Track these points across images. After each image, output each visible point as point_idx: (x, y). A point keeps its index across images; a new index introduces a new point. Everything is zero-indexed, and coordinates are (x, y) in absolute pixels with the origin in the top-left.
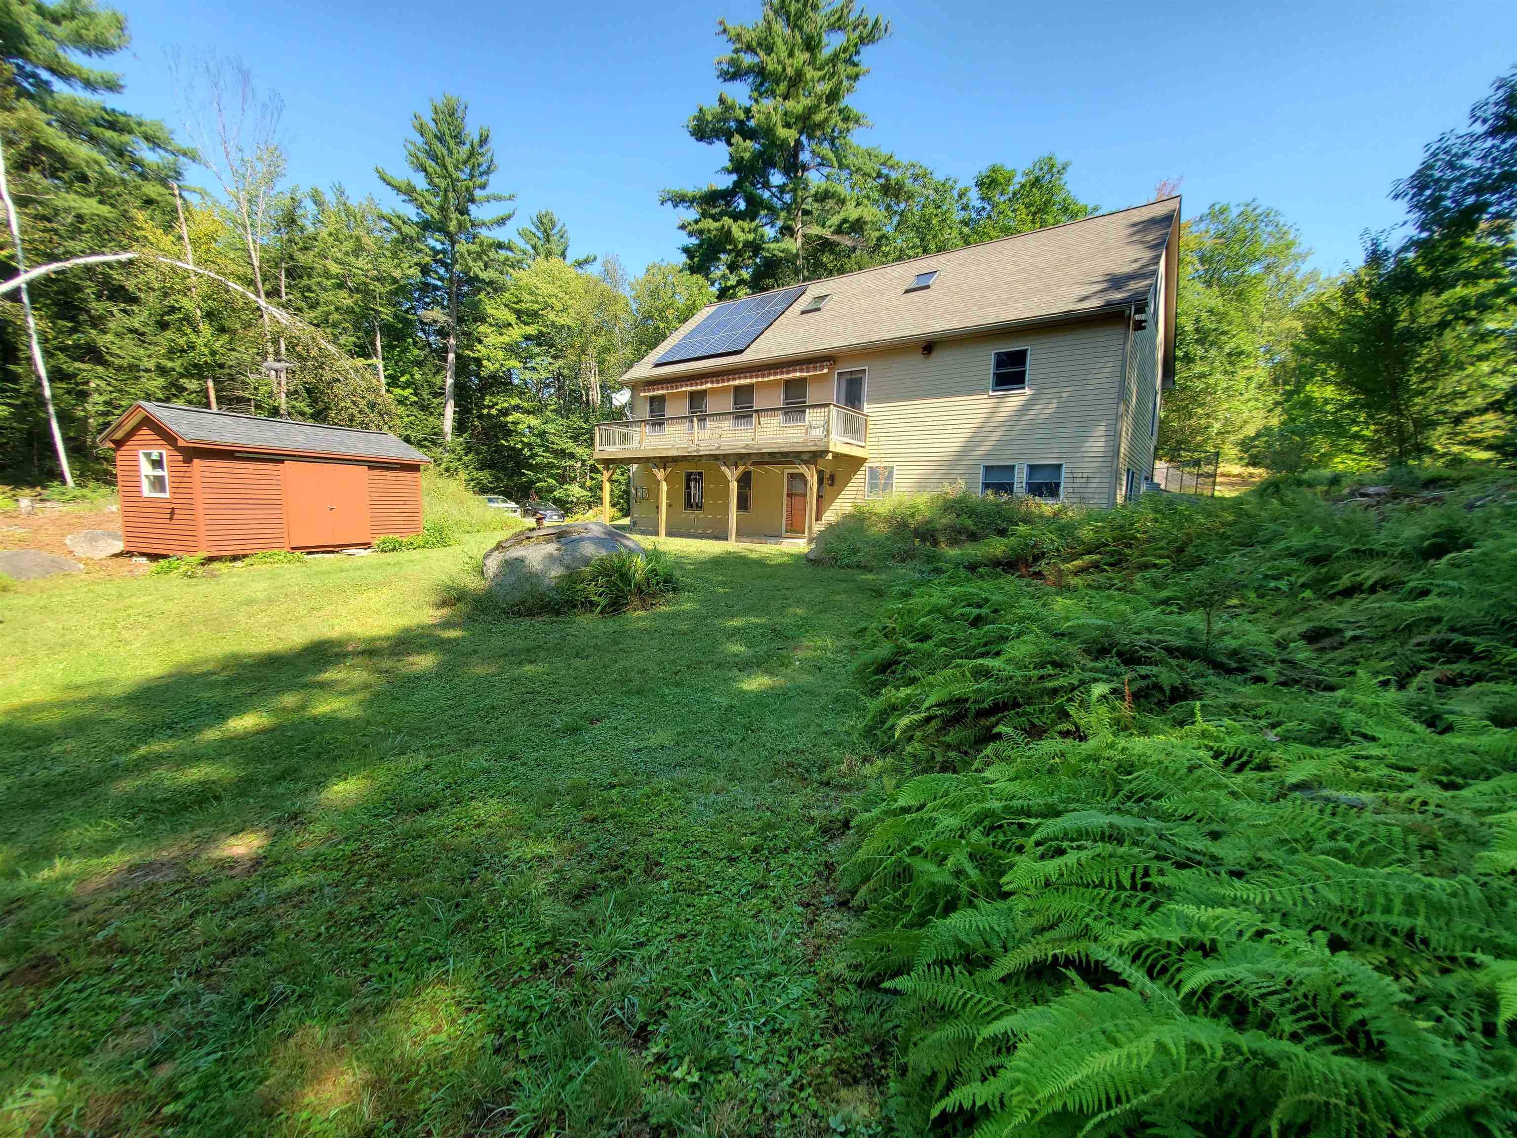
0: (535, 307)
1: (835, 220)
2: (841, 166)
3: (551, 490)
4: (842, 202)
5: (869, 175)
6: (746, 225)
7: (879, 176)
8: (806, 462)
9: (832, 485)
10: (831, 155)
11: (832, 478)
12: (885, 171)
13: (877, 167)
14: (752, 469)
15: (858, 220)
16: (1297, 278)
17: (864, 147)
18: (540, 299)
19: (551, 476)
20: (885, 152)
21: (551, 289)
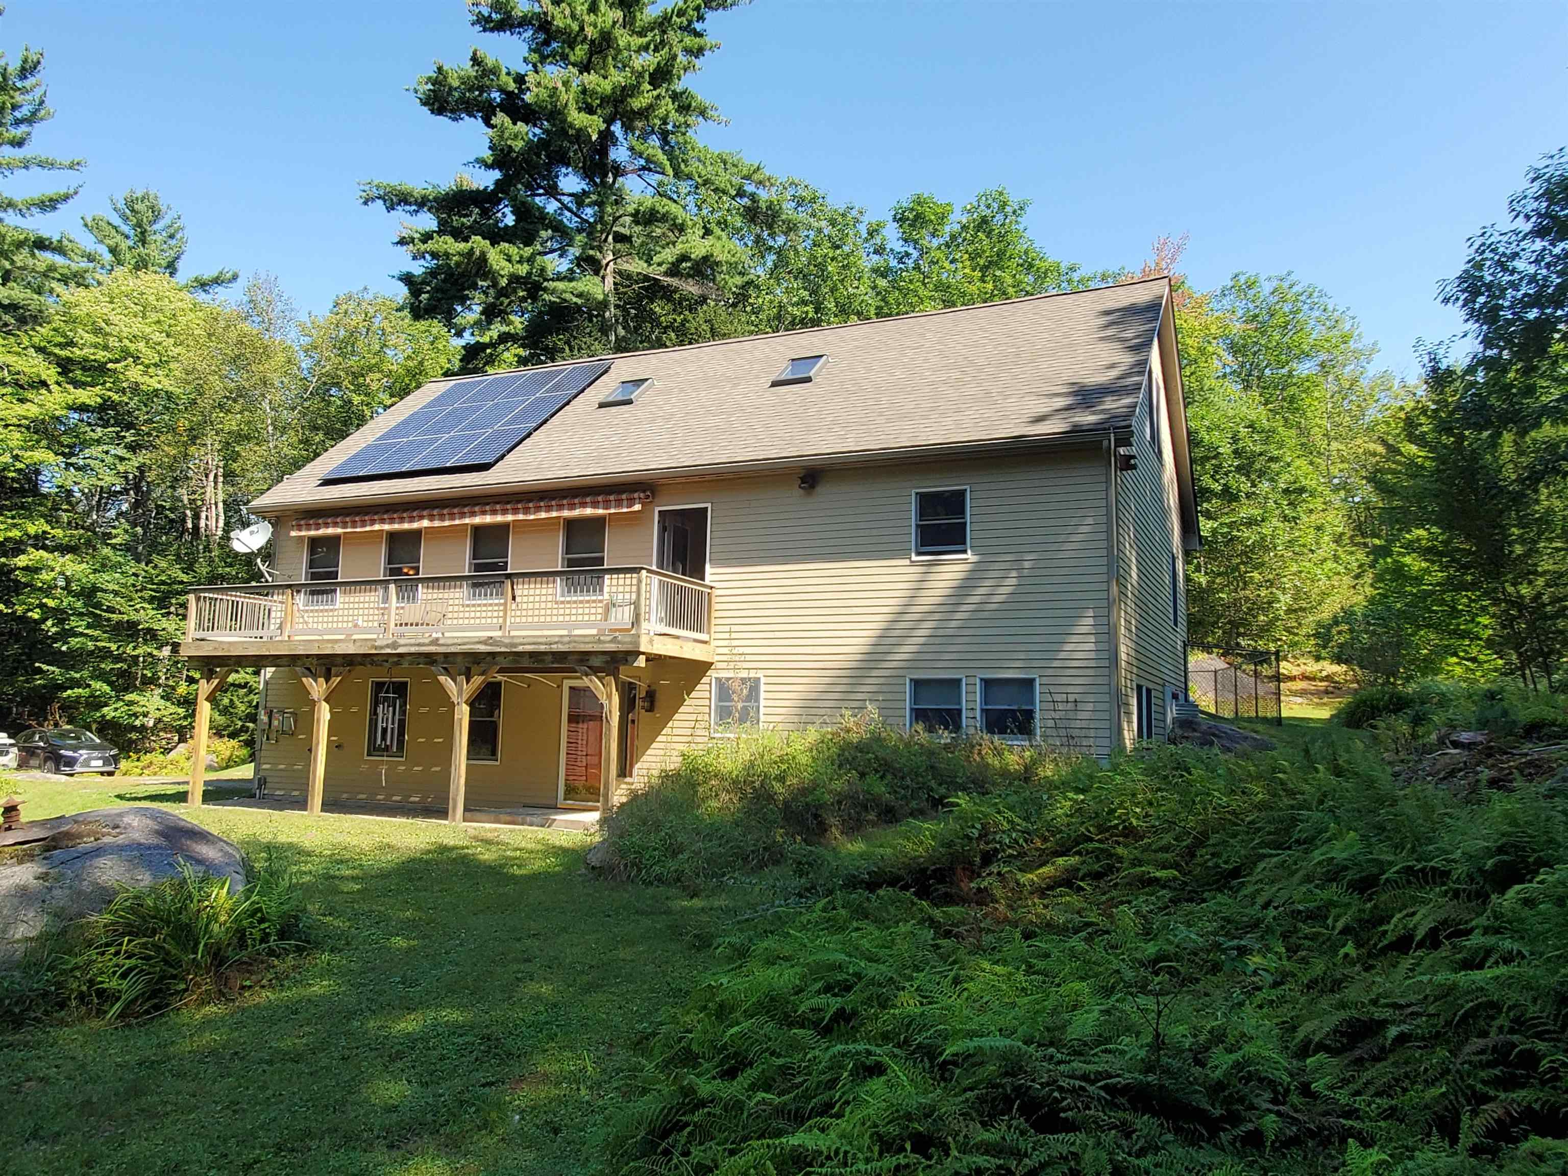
1: (668, 255)
2: (677, 174)
3: (96, 703)
4: (681, 229)
5: (724, 192)
6: (513, 250)
7: (741, 193)
8: (595, 671)
9: (650, 709)
10: (662, 157)
11: (651, 696)
12: (750, 188)
13: (736, 180)
14: (499, 677)
15: (706, 259)
16: (1364, 383)
17: (715, 150)
19: (101, 676)
20: (749, 160)
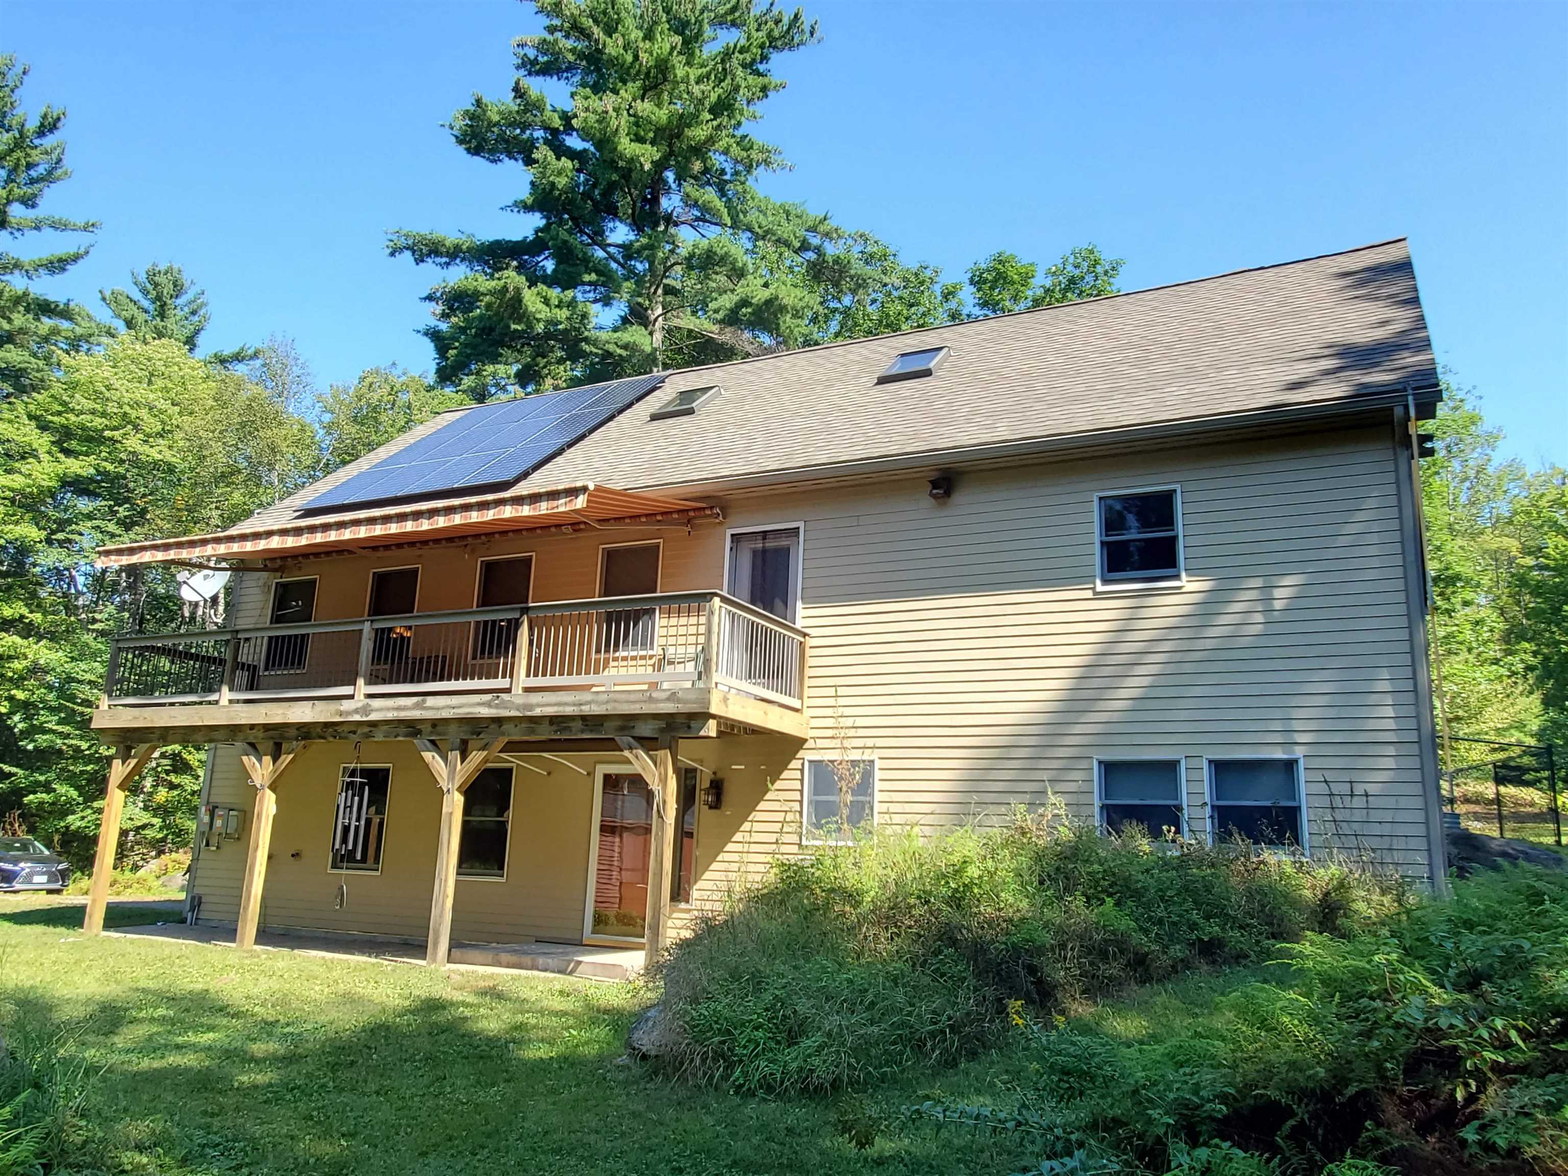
0: (99, 422)
1: (727, 301)
2: (735, 225)
4: (738, 273)
5: (787, 244)
6: (554, 293)
7: (805, 247)
10: (719, 204)
11: (716, 787)
12: (815, 241)
13: (801, 233)
15: (769, 302)
17: (777, 200)
18: (112, 408)
20: (814, 212)
21: (141, 392)
